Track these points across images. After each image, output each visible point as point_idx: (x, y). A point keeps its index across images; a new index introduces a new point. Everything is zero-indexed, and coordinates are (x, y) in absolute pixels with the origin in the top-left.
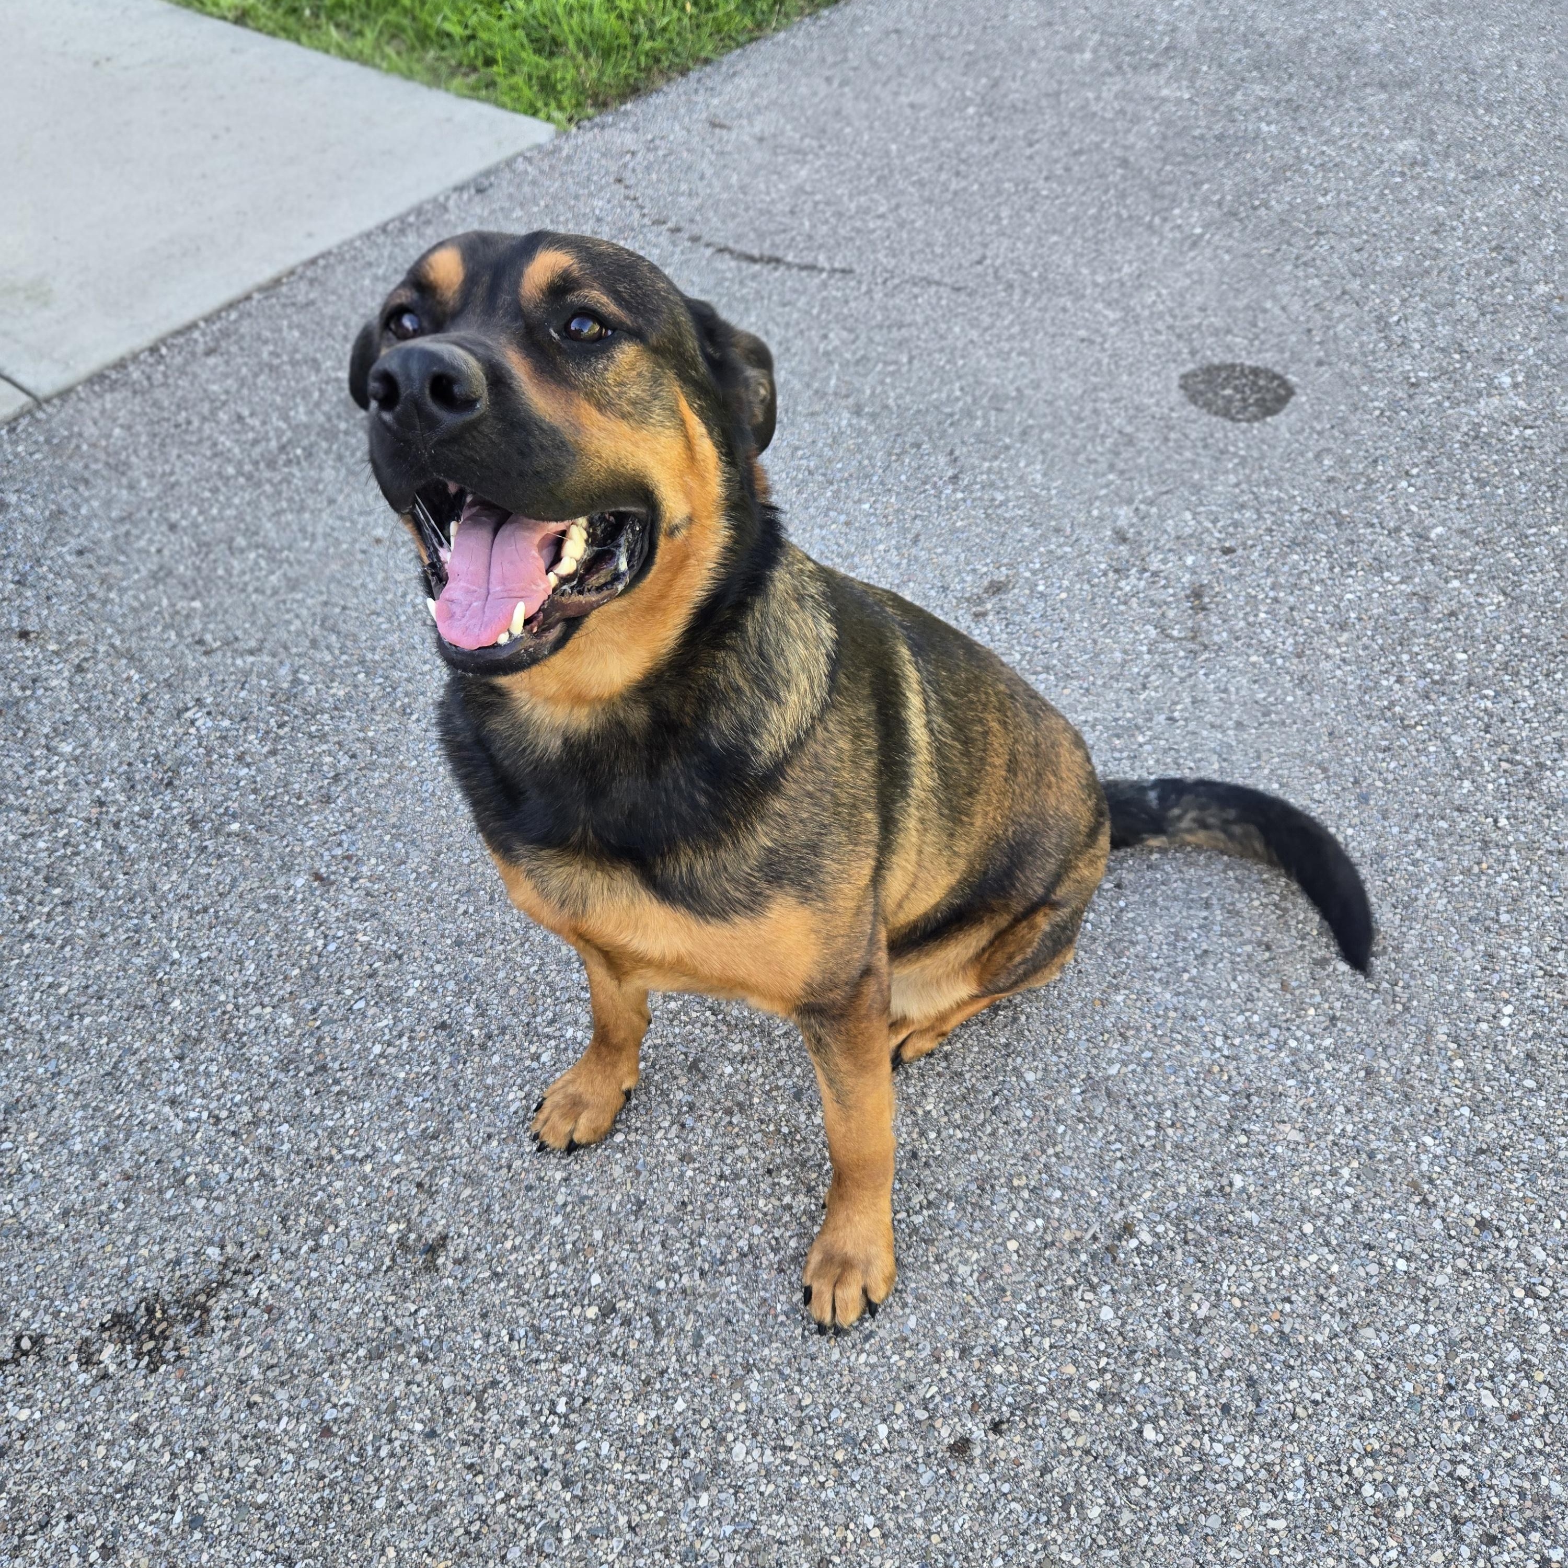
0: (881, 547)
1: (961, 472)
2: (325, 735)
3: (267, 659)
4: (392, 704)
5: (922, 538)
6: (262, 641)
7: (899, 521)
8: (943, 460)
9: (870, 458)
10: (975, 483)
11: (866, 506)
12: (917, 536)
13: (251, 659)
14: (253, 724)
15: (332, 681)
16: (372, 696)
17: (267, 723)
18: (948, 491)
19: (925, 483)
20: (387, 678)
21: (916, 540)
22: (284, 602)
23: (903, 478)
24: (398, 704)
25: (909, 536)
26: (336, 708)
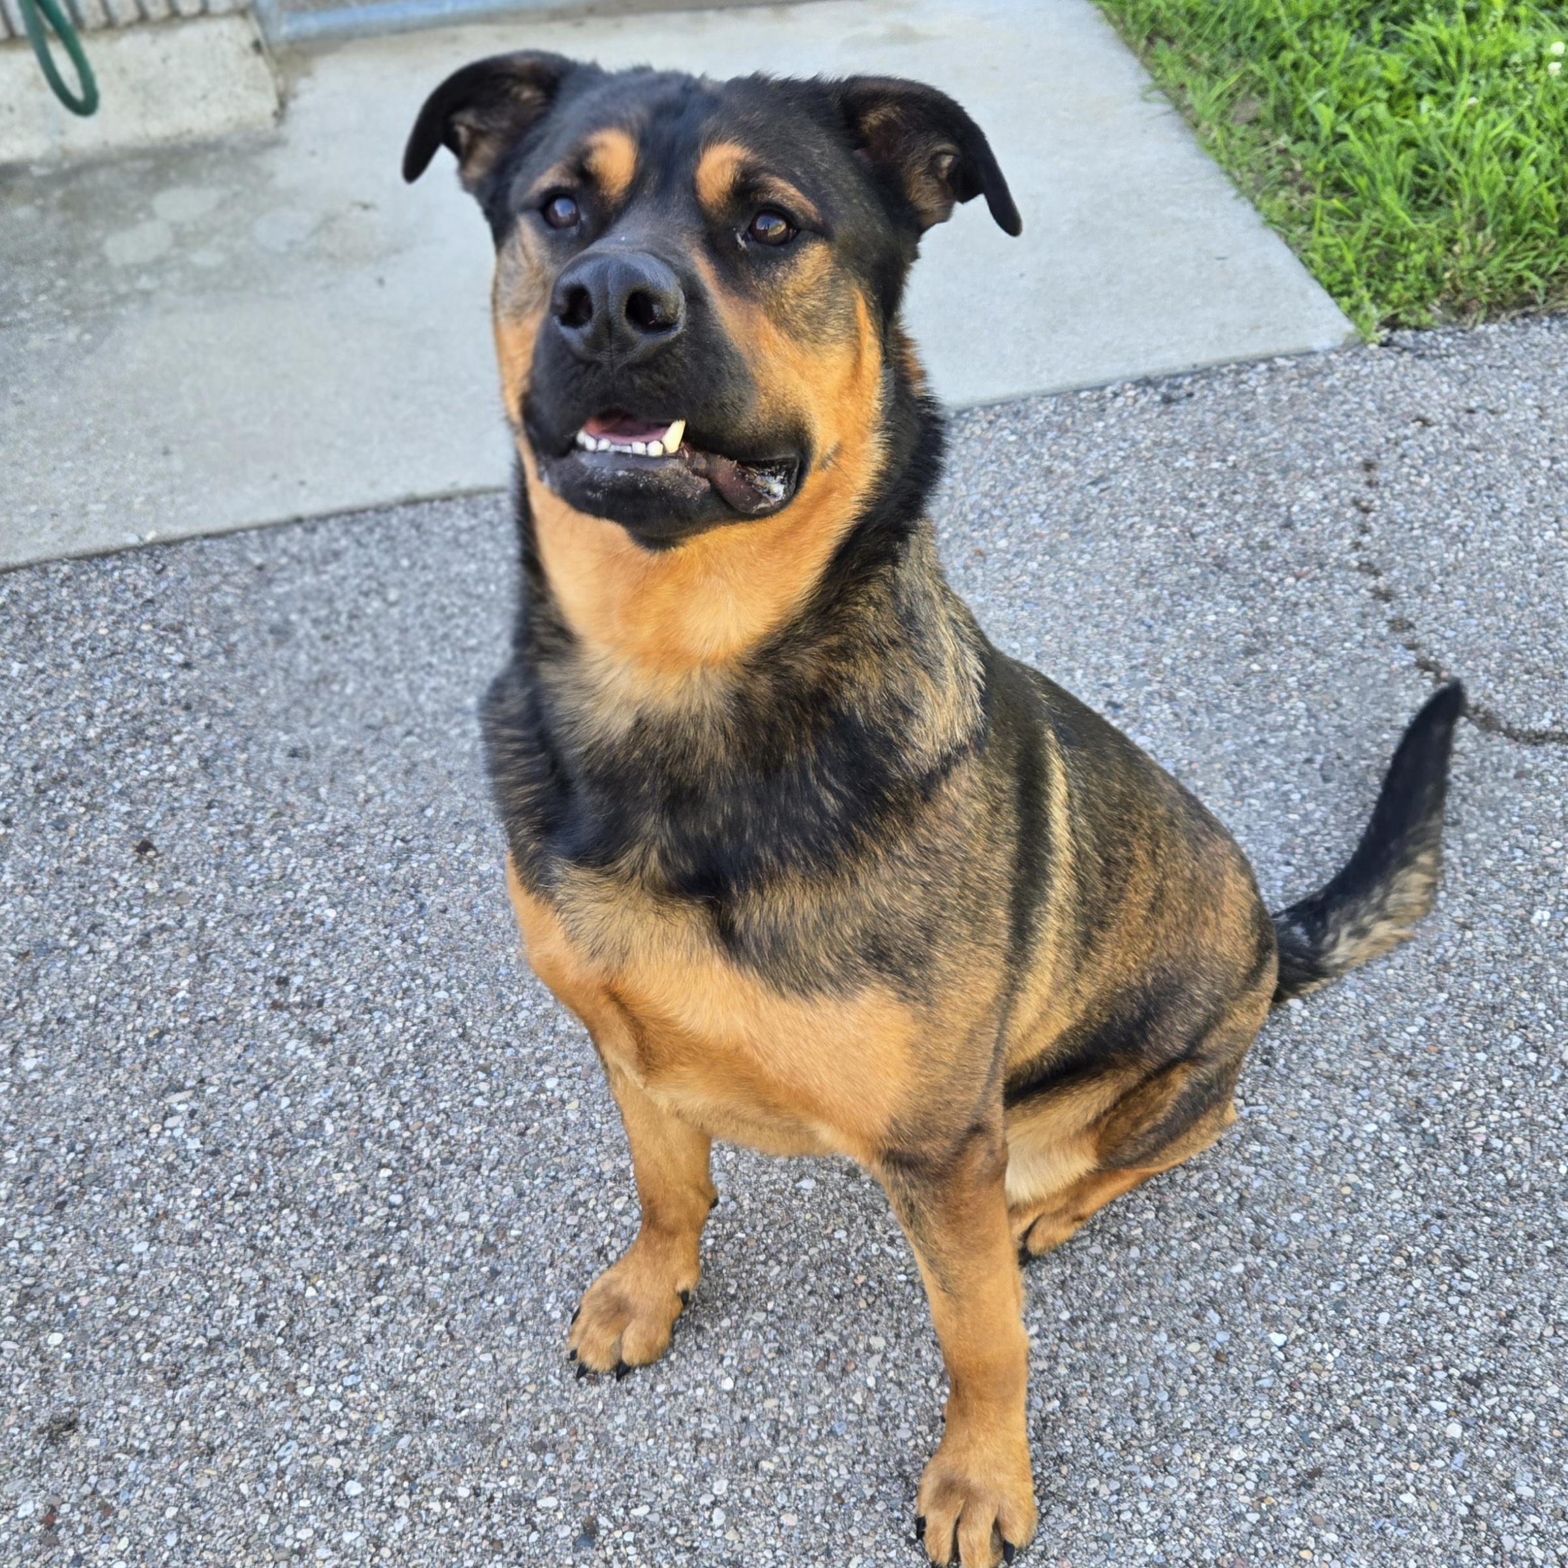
0: (1237, 1454)
1: (1493, 1376)
2: (264, 1253)
3: (321, 1064)
4: (374, 1256)
5: (1320, 1483)
6: (341, 1027)
7: (1310, 1413)
8: (1483, 1324)
9: (1360, 1234)
10: (1503, 1422)
11: (1278, 1339)
12: (1316, 1473)
13: (305, 1052)
14: (216, 1168)
15: (350, 1159)
16: (367, 1220)
17: (230, 1178)
18: (1440, 1407)
19: (1411, 1358)
20: (407, 1200)
21: (1306, 1481)
22: (415, 975)
23: (1384, 1318)
24: (382, 1260)
25: (1301, 1464)
26: (314, 1214)
